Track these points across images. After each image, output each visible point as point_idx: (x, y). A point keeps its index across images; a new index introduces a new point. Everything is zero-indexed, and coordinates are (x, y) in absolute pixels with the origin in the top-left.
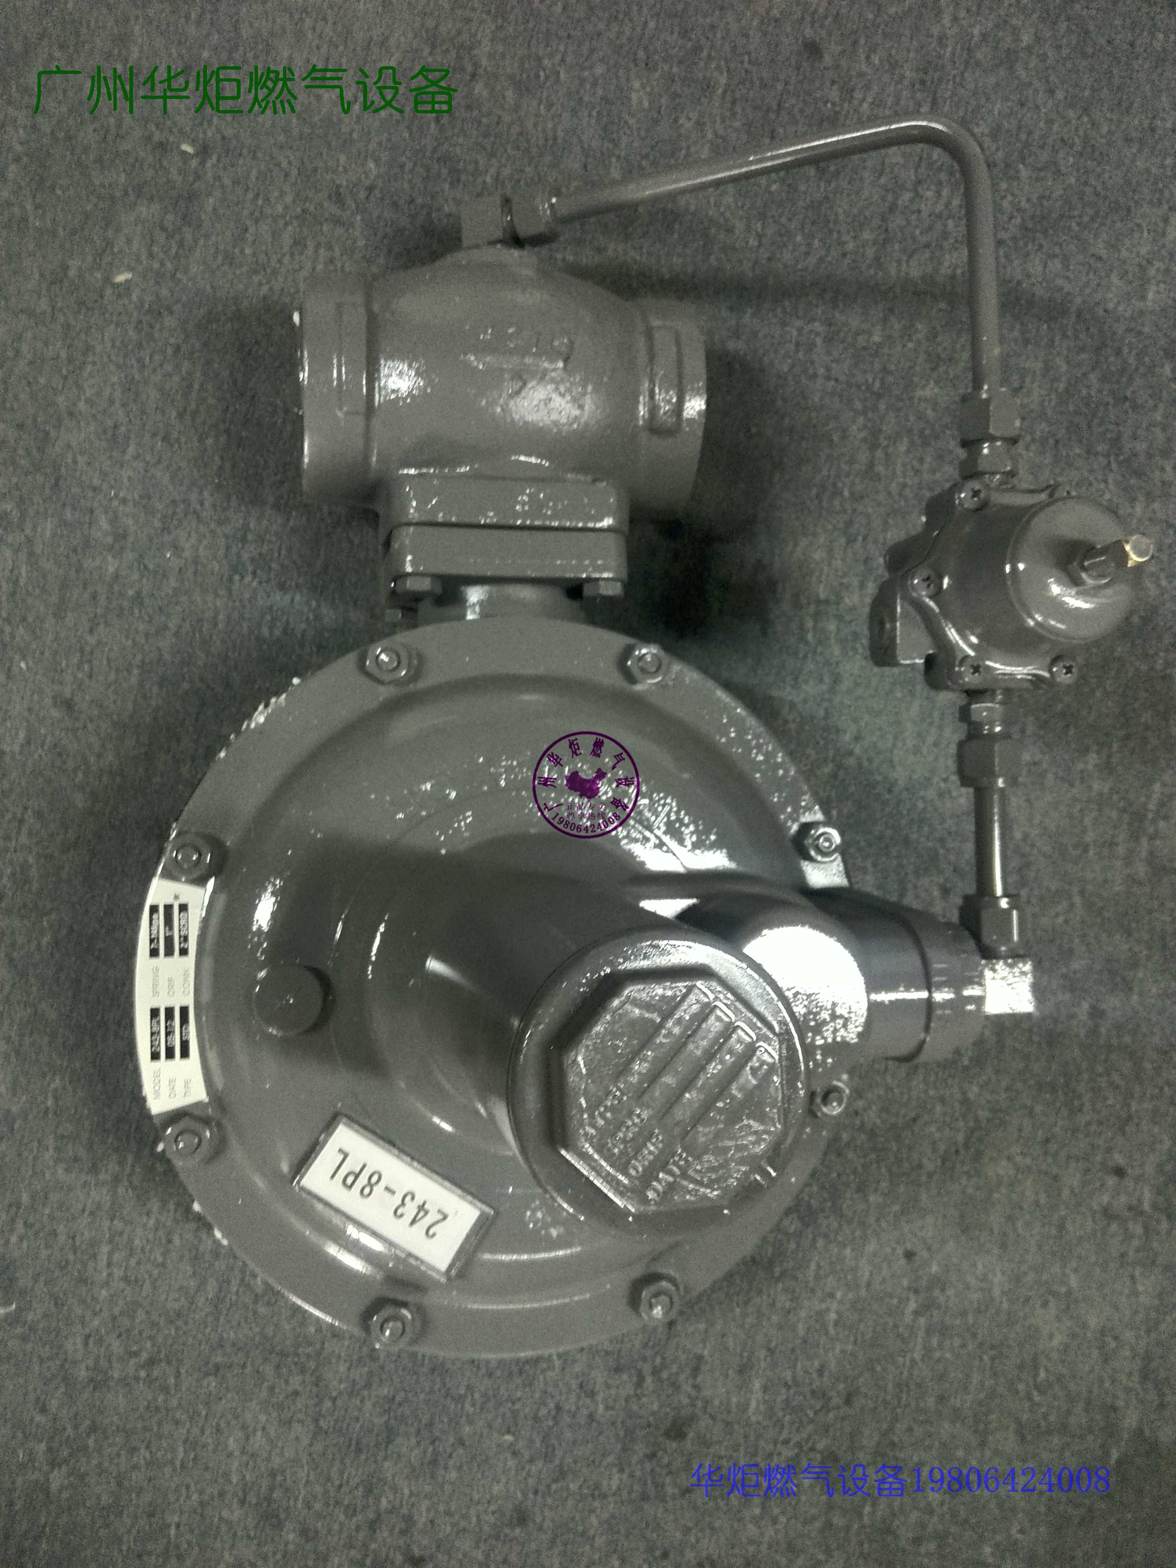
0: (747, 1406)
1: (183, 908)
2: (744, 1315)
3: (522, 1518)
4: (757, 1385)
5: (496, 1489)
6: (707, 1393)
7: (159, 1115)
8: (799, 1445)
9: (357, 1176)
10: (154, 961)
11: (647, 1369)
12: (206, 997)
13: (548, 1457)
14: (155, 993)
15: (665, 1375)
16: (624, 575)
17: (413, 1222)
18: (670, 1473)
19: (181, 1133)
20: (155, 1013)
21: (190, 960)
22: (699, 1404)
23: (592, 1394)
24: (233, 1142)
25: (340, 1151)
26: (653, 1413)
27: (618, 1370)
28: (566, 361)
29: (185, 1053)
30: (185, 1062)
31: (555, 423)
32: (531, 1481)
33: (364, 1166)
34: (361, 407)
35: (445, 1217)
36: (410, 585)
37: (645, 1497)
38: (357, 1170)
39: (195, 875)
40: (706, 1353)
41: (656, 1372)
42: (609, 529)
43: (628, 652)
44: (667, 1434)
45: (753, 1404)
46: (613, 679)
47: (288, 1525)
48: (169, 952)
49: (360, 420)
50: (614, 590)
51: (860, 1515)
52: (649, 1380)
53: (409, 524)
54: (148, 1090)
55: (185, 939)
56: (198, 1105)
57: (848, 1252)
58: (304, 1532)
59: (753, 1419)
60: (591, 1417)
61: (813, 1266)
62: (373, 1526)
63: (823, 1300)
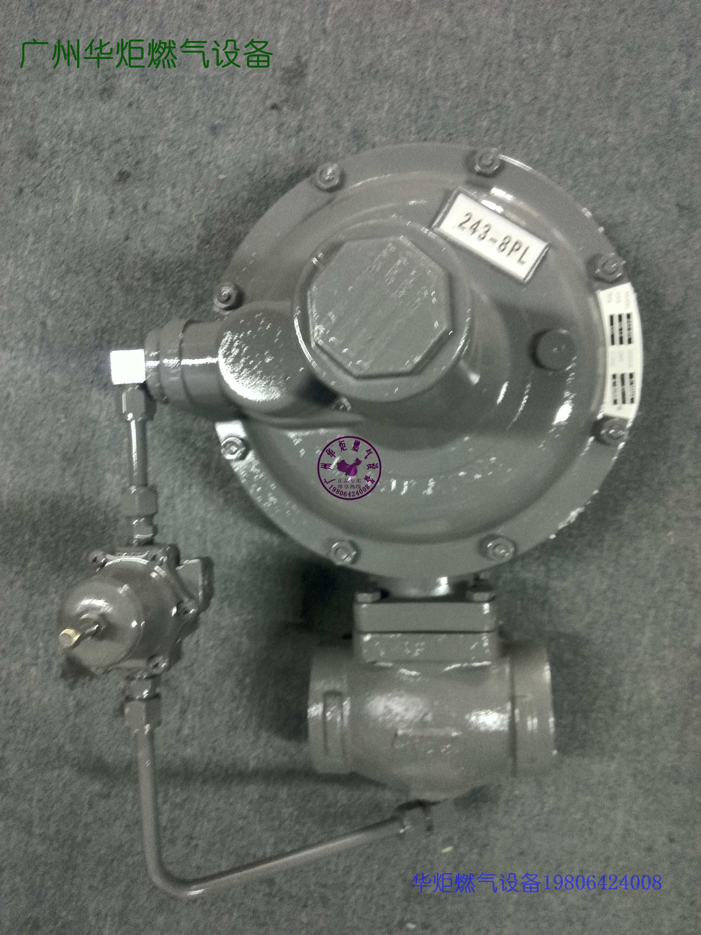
0: (82, 189)
1: (615, 402)
2: (83, 242)
3: (214, 130)
4: (76, 200)
5: (229, 147)
6: (105, 198)
7: (626, 282)
8: (51, 166)
9: (512, 250)
10: (631, 371)
11: (141, 213)
12: (601, 350)
13: (199, 164)
14: (630, 352)
15: (131, 209)
16: (356, 607)
17: (479, 222)
18: (128, 152)
19: (612, 273)
20: (630, 341)
21: (610, 371)
22: (110, 191)
23: (174, 200)
24: (582, 268)
25: (523, 263)
26: (137, 187)
27: (158, 213)
28: (396, 735)
29: (612, 318)
30: (611, 313)
31: (401, 696)
32: (209, 150)
33: (509, 254)
34: (518, 701)
35: (461, 225)
36: (486, 596)
37: (142, 138)
38: (512, 253)
39: (609, 422)
40: (106, 221)
41: (135, 211)
42: (366, 633)
43: (355, 560)
44: (129, 175)
45: (78, 190)
46: (363, 543)
47: (348, 130)
48: (623, 376)
49: (519, 691)
50: (362, 597)
51: (14, 123)
52: (140, 206)
53: (488, 632)
54: (632, 297)
55: (614, 384)
56: (603, 289)
57: (21, 277)
58: (339, 126)
59: (78, 182)
60: (174, 186)
61: (42, 270)
62: (300, 129)
63: (36, 249)
